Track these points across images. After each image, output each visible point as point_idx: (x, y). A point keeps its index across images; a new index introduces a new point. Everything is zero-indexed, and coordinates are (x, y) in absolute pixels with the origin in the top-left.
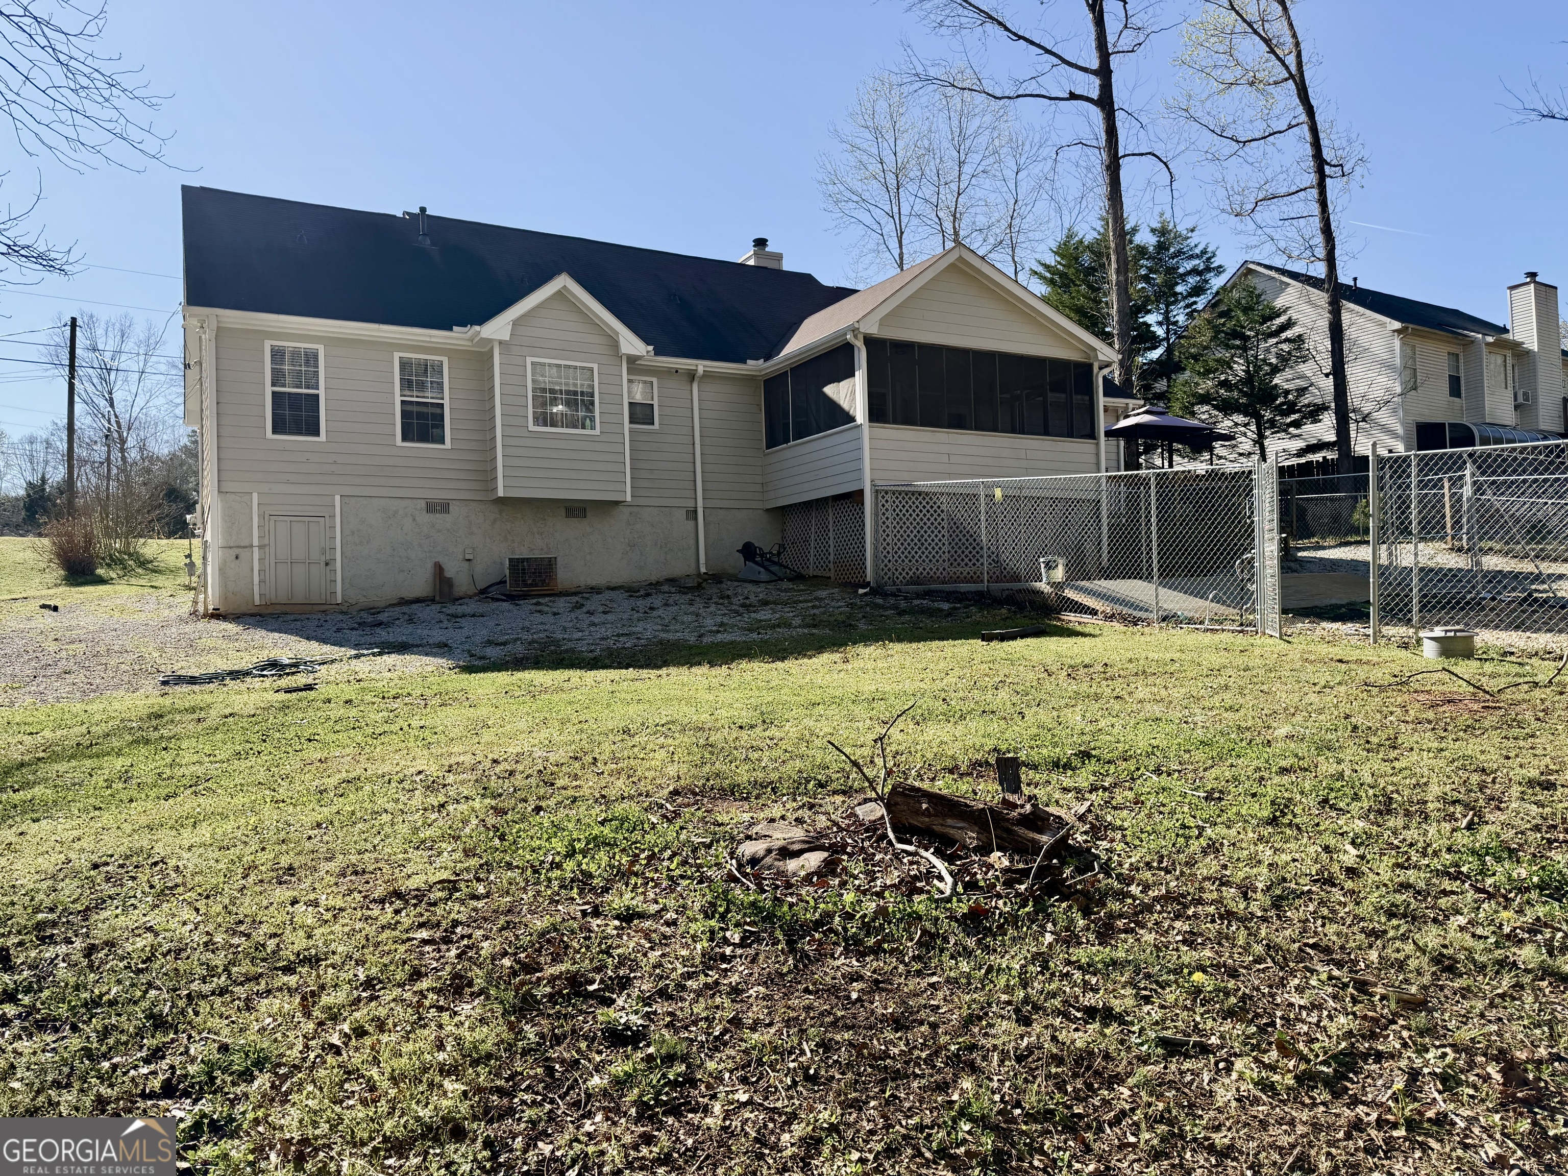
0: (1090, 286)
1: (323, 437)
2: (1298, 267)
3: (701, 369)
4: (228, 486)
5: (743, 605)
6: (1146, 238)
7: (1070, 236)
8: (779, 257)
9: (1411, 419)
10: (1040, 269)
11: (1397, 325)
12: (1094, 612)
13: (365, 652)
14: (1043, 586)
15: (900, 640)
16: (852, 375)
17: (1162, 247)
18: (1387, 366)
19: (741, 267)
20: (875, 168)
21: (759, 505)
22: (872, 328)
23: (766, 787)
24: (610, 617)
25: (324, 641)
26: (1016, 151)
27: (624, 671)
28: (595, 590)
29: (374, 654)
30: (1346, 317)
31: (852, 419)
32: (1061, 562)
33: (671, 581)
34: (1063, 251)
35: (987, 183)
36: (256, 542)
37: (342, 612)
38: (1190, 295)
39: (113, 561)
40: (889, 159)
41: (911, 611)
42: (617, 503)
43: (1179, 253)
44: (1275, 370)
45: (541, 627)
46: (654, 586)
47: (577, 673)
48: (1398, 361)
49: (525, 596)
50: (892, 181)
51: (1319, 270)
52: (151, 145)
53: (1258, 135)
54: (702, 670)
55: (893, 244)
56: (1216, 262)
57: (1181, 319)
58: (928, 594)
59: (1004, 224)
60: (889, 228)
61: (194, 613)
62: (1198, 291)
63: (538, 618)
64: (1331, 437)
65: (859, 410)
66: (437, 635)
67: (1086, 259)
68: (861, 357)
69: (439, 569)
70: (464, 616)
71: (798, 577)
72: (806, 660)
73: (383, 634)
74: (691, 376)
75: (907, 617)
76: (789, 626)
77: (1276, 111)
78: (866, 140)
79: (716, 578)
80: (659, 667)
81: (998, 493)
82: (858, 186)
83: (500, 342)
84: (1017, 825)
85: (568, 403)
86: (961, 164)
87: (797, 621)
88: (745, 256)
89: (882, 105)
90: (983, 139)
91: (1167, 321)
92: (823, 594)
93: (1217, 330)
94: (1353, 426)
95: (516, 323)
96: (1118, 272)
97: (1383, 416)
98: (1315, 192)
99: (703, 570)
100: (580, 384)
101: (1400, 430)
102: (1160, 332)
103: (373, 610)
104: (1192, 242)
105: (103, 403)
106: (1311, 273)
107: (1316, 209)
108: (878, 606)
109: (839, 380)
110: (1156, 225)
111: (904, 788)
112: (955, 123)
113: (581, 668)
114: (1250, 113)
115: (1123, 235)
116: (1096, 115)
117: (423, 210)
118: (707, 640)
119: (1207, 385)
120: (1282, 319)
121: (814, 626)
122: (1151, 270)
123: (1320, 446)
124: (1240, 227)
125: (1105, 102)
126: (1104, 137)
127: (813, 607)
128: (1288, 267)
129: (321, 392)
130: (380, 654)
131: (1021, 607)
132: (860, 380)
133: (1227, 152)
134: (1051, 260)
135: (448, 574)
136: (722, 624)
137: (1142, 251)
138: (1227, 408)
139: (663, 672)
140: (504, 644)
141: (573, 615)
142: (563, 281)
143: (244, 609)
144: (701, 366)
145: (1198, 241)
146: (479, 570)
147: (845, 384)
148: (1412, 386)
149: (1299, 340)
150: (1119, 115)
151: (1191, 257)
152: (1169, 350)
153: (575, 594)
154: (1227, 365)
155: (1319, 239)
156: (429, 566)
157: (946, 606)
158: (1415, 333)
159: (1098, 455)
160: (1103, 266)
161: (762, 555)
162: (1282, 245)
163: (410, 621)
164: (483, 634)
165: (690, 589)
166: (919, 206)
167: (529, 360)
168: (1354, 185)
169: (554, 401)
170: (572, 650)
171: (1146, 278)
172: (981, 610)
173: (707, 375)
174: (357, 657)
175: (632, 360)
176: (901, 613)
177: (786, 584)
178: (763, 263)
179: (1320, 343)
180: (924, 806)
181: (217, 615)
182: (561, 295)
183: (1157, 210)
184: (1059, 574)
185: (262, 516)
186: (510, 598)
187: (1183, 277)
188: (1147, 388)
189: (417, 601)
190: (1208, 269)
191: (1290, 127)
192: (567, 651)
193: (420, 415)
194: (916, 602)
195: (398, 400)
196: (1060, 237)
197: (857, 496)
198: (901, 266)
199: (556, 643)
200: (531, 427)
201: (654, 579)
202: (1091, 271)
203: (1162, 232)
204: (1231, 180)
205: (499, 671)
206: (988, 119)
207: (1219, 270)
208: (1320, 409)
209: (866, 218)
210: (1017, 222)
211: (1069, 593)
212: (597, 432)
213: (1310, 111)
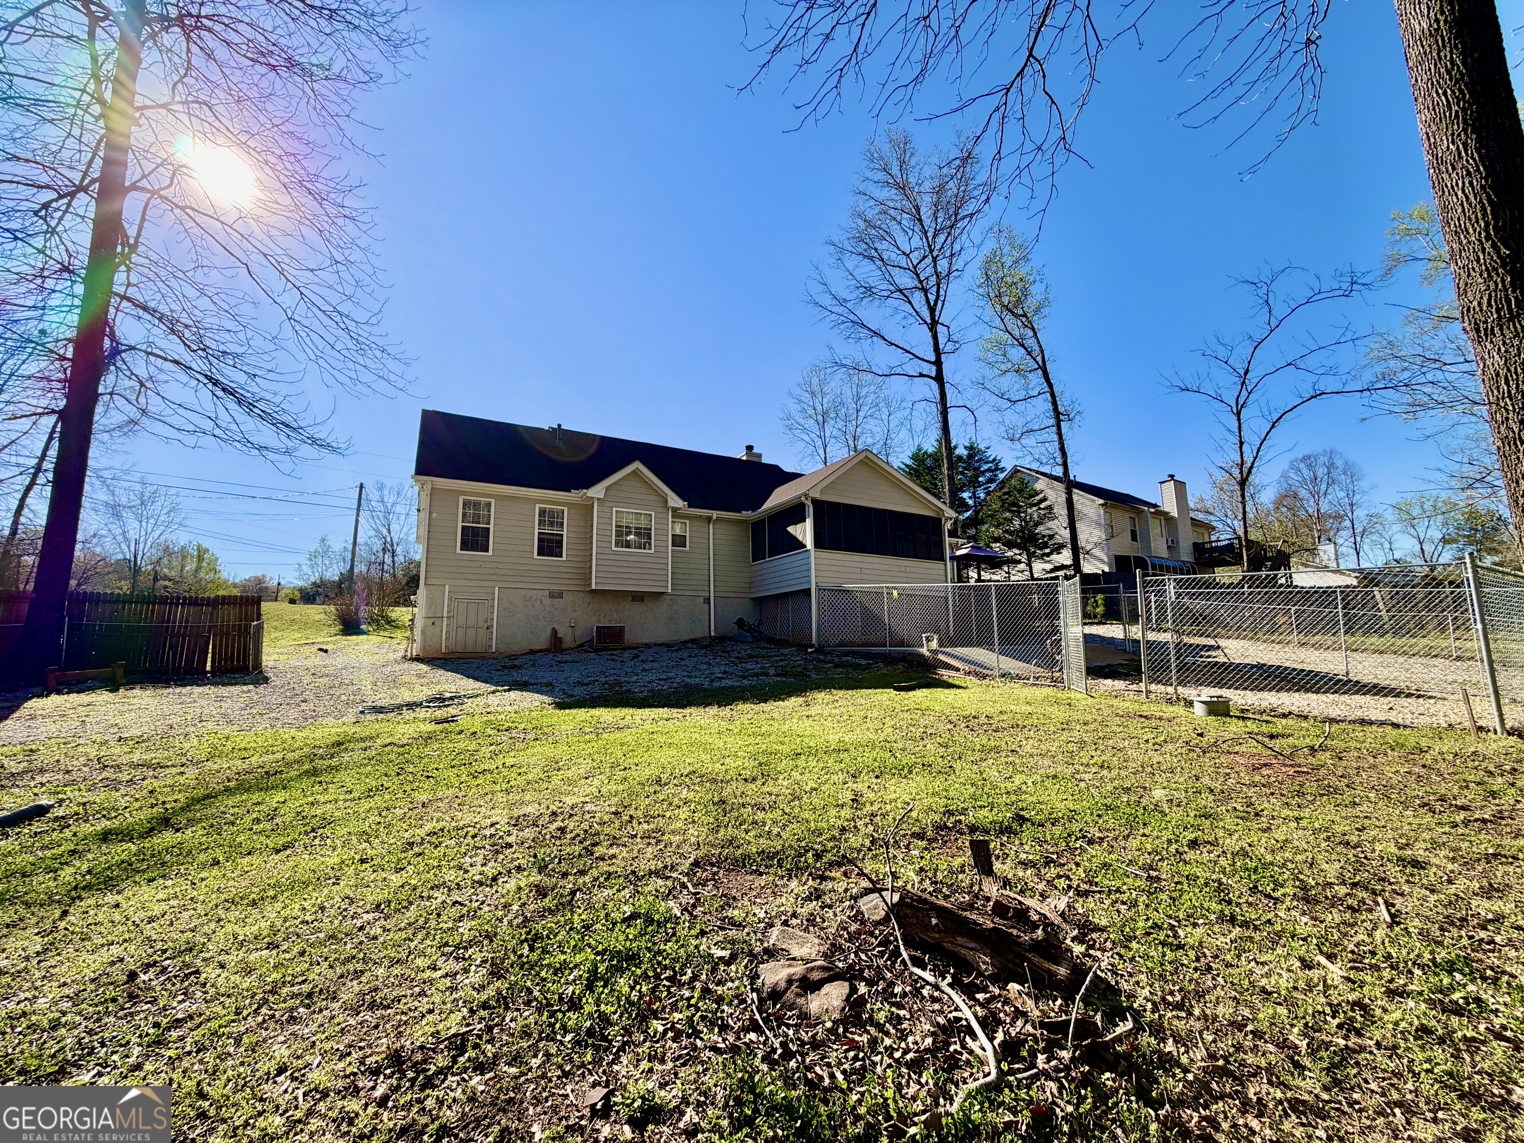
0: (932, 476)
1: (490, 553)
2: (1046, 469)
3: (715, 516)
4: (431, 581)
5: (737, 658)
6: (961, 451)
7: (919, 450)
8: (760, 456)
9: (1111, 553)
10: (903, 466)
11: (1101, 501)
12: (957, 670)
13: (500, 688)
14: (924, 651)
15: (840, 688)
16: (804, 521)
17: (970, 456)
18: (1098, 524)
19: (739, 460)
20: (811, 412)
21: (748, 596)
22: (816, 494)
23: (772, 858)
24: (656, 665)
25: (477, 679)
26: (888, 405)
27: (661, 710)
28: (648, 646)
29: (505, 691)
30: (1075, 497)
31: (805, 546)
32: (936, 637)
33: (693, 641)
34: (915, 457)
35: (872, 422)
36: (445, 615)
37: (494, 658)
38: (987, 482)
39: (372, 621)
40: (819, 409)
41: (842, 665)
42: (663, 593)
43: (980, 460)
44: (1037, 525)
45: (612, 672)
46: (682, 645)
47: (631, 711)
48: (1103, 521)
49: (605, 649)
50: (820, 418)
51: (1059, 471)
52: (400, 384)
53: (1022, 397)
54: (713, 710)
55: (821, 452)
56: (1001, 465)
57: (982, 496)
58: (853, 654)
59: (882, 443)
60: (819, 443)
61: (404, 657)
62: (991, 481)
63: (612, 664)
64: (1069, 562)
65: (809, 542)
66: (548, 677)
67: (929, 462)
68: (810, 510)
69: (554, 631)
70: (566, 662)
71: (770, 640)
72: (781, 703)
73: (516, 676)
74: (709, 519)
75: (840, 670)
76: (767, 674)
77: (1031, 386)
78: (806, 397)
79: (722, 639)
80: (684, 707)
81: (895, 593)
82: (802, 421)
83: (598, 499)
84: (1030, 951)
85: (636, 534)
86: (858, 411)
87: (772, 671)
88: (741, 455)
89: (815, 381)
90: (869, 399)
91: (974, 496)
92: (786, 651)
93: (1004, 502)
94: (1081, 556)
95: (608, 488)
96: (948, 469)
97: (1097, 552)
98: (1054, 429)
99: (713, 634)
100: (643, 523)
101: (1106, 559)
102: (971, 502)
103: (513, 657)
104: (988, 454)
105: (385, 532)
106: (1054, 473)
107: (1056, 438)
108: (819, 661)
109: (796, 524)
110: (967, 444)
111: (911, 898)
112: (855, 390)
113: (633, 707)
114: (1017, 386)
115: (950, 450)
116: (934, 385)
117: (559, 426)
118: (716, 684)
119: (998, 532)
120: (1041, 496)
121: (784, 676)
122: (965, 468)
123: (1063, 567)
124: (1013, 447)
125: (939, 378)
126: (938, 396)
127: (781, 660)
128: (1041, 470)
129: (491, 527)
130: (509, 690)
131: (911, 665)
132: (809, 524)
133: (1005, 407)
134: (909, 462)
135: (559, 635)
136: (725, 672)
137: (960, 458)
138: (1010, 545)
139: (687, 711)
140: (587, 684)
141: (633, 663)
142: (637, 465)
143: (435, 656)
144: (715, 514)
145: (991, 454)
146: (578, 632)
147: (799, 526)
148: (1111, 536)
149: (1050, 508)
150: (947, 386)
151: (987, 462)
152: (977, 512)
153: (635, 648)
154: (1010, 521)
155: (1058, 455)
156: (549, 630)
157: (864, 662)
158: (1112, 506)
159: (946, 570)
160: (939, 466)
161: (749, 626)
162: (1037, 456)
163: (534, 665)
164: (576, 676)
165: (705, 647)
166: (835, 432)
167: (614, 509)
168: (1075, 426)
169: (628, 533)
170: (629, 691)
171: (962, 473)
172: (886, 666)
173: (718, 519)
174: (494, 692)
175: (675, 510)
176: (836, 666)
177: (764, 644)
178: (751, 459)
179: (1061, 511)
180: (934, 921)
181: (417, 659)
182: (635, 473)
183: (968, 437)
184: (934, 644)
185: (450, 599)
186: (597, 651)
187: (983, 473)
188: (965, 532)
189: (541, 651)
190: (997, 469)
191: (1039, 394)
192: (626, 692)
193: (549, 541)
194: (845, 659)
195: (537, 531)
196: (914, 449)
197: (808, 592)
198: (825, 463)
199: (619, 684)
200: (614, 548)
201: (683, 639)
202: (930, 469)
203: (970, 448)
204: (1007, 422)
205: (580, 707)
206: (872, 388)
207: (1003, 470)
208: (1062, 546)
209: (808, 439)
210: (889, 442)
211: (941, 657)
212: (652, 551)
213: (1050, 385)
